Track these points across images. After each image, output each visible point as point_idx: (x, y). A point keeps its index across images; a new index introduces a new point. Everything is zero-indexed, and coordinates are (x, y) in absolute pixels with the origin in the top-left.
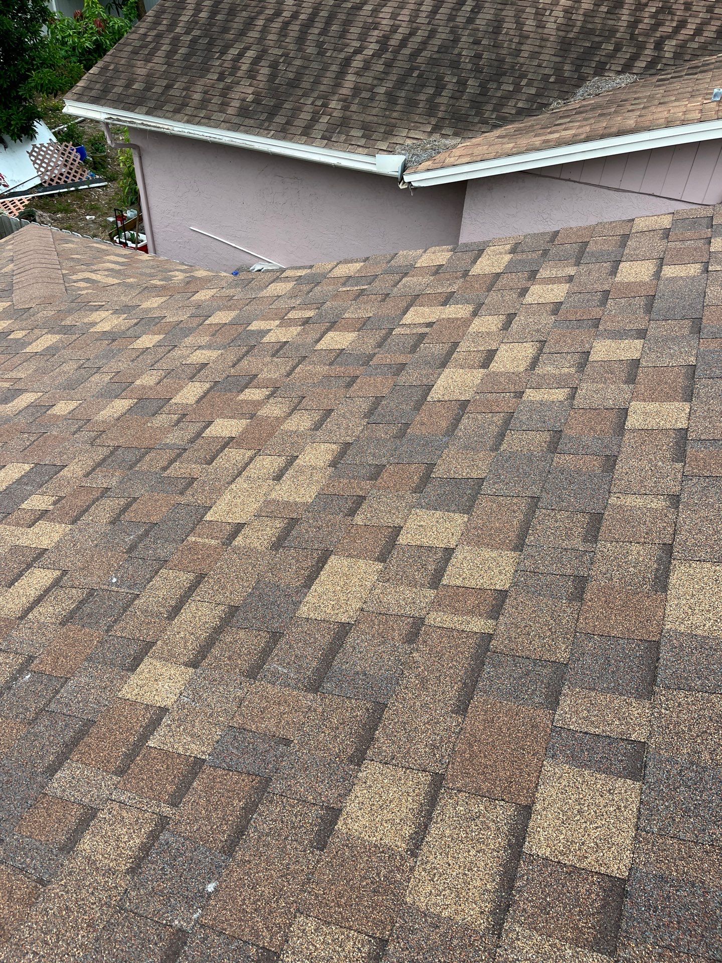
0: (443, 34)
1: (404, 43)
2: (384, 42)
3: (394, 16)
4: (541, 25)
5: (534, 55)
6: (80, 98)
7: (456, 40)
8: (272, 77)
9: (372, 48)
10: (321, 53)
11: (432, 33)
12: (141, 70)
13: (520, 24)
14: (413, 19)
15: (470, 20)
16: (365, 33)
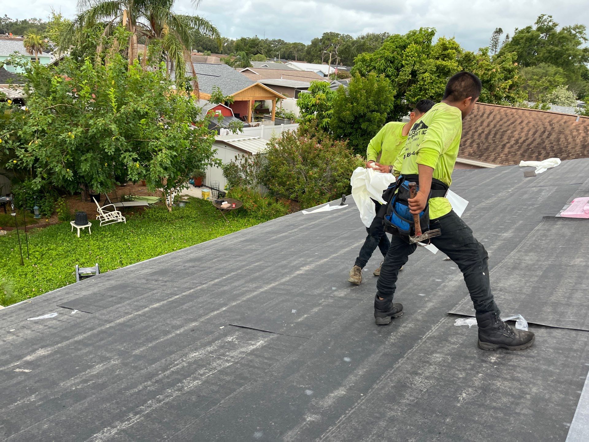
0: (538, 140)
1: (524, 141)
2: (517, 141)
4: (574, 140)
5: (573, 148)
7: (544, 142)
9: (513, 142)
10: (495, 142)
11: (534, 140)
13: (567, 140)
15: (548, 137)
16: (509, 138)
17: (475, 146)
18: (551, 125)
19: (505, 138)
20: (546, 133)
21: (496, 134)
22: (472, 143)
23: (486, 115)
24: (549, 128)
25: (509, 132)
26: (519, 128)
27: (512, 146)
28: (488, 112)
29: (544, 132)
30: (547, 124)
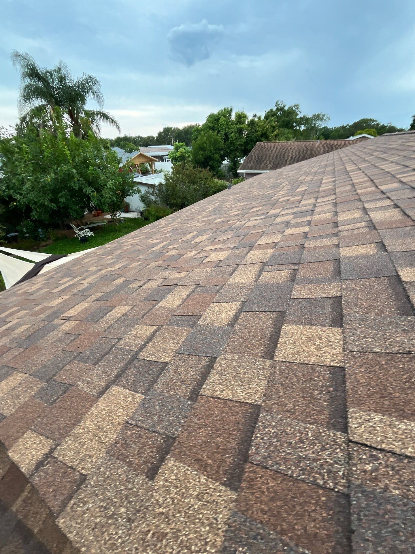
0: (302, 156)
1: (295, 157)
2: (292, 158)
3: (292, 154)
6: (241, 169)
8: (274, 163)
9: (290, 158)
10: (281, 160)
11: (300, 156)
12: (250, 165)
14: (296, 153)
16: (288, 157)
17: (272, 163)
18: (306, 147)
19: (286, 157)
20: (305, 152)
21: (280, 156)
22: (270, 162)
23: (272, 148)
24: (305, 149)
25: (286, 154)
26: (291, 151)
27: (290, 161)
28: (273, 146)
29: (303, 151)
30: (304, 147)
